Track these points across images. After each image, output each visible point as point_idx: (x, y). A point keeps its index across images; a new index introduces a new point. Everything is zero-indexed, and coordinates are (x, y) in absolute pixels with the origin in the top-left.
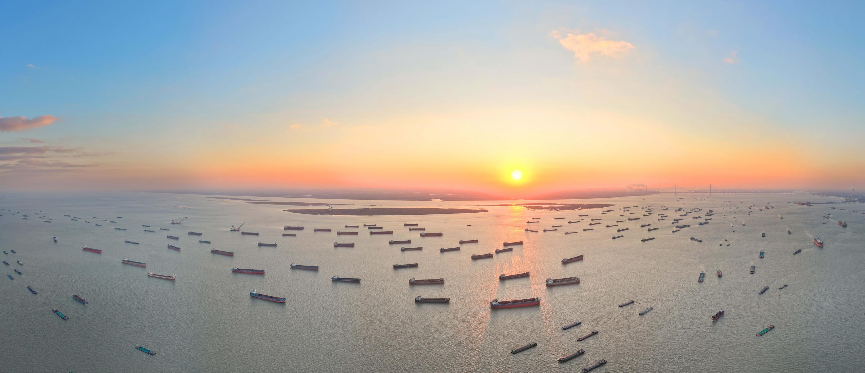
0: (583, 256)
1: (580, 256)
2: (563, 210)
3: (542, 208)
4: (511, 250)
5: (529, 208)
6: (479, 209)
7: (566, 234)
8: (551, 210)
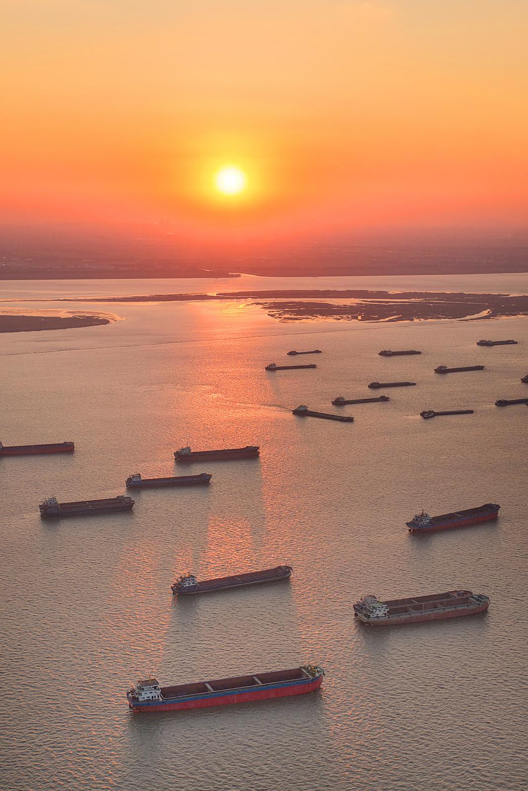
1: (486, 505)
2: (416, 321)
3: (327, 311)
4: (203, 481)
5: (275, 311)
6: (71, 316)
7: (427, 415)
8: (363, 319)
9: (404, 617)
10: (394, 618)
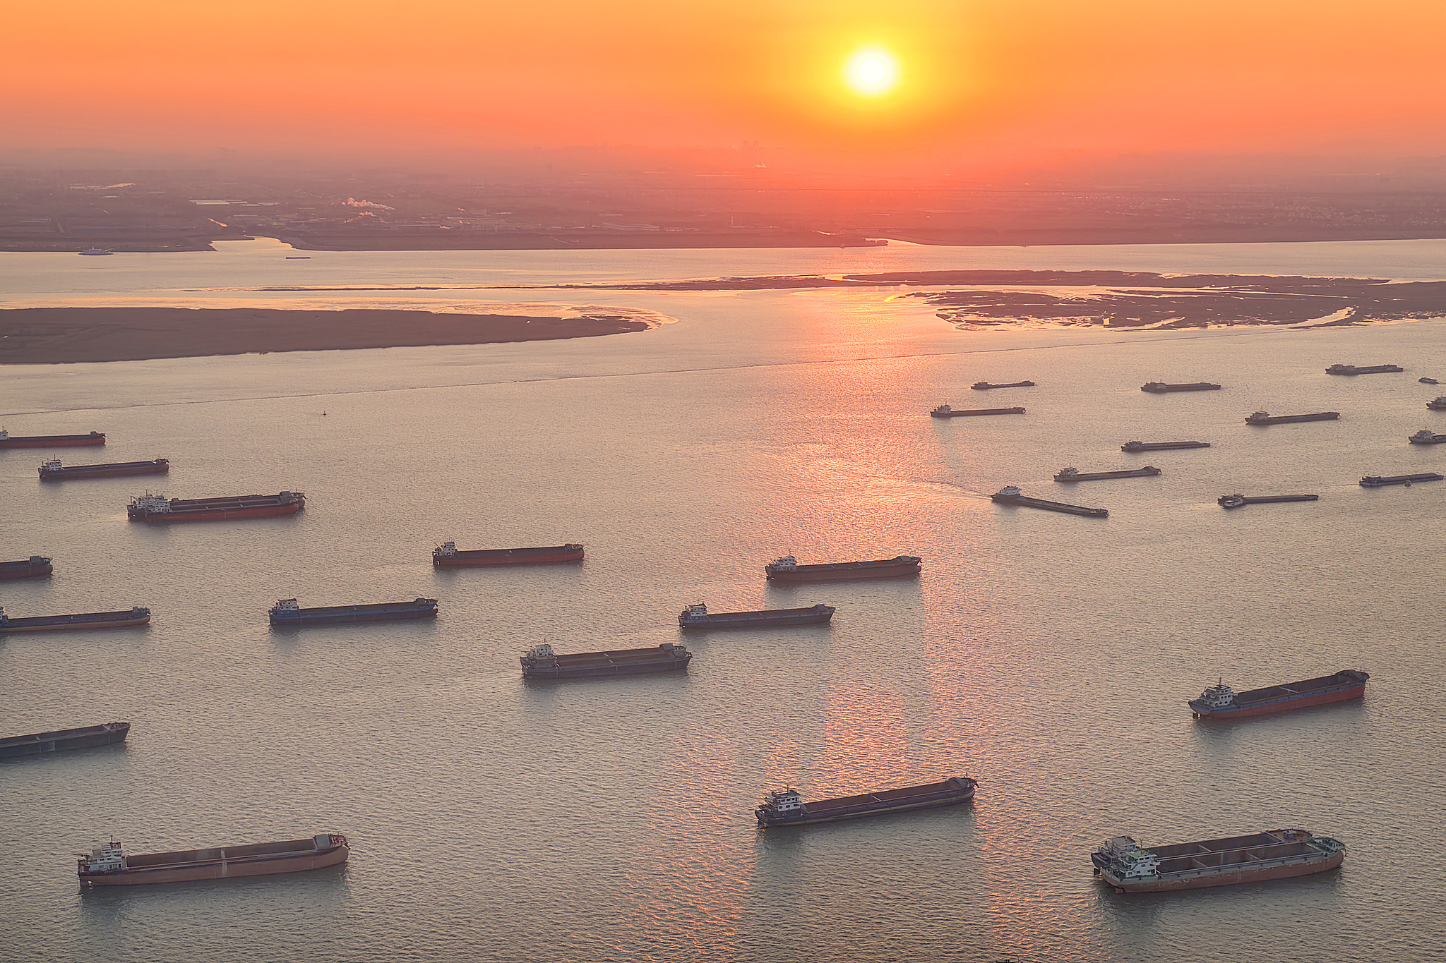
0: (1364, 676)
1: (1342, 673)
2: (1212, 327)
3: (1046, 309)
4: (819, 619)
5: (950, 310)
6: (579, 315)
7: (1231, 503)
8: (1113, 324)
9: (1187, 877)
10: (1170, 880)
